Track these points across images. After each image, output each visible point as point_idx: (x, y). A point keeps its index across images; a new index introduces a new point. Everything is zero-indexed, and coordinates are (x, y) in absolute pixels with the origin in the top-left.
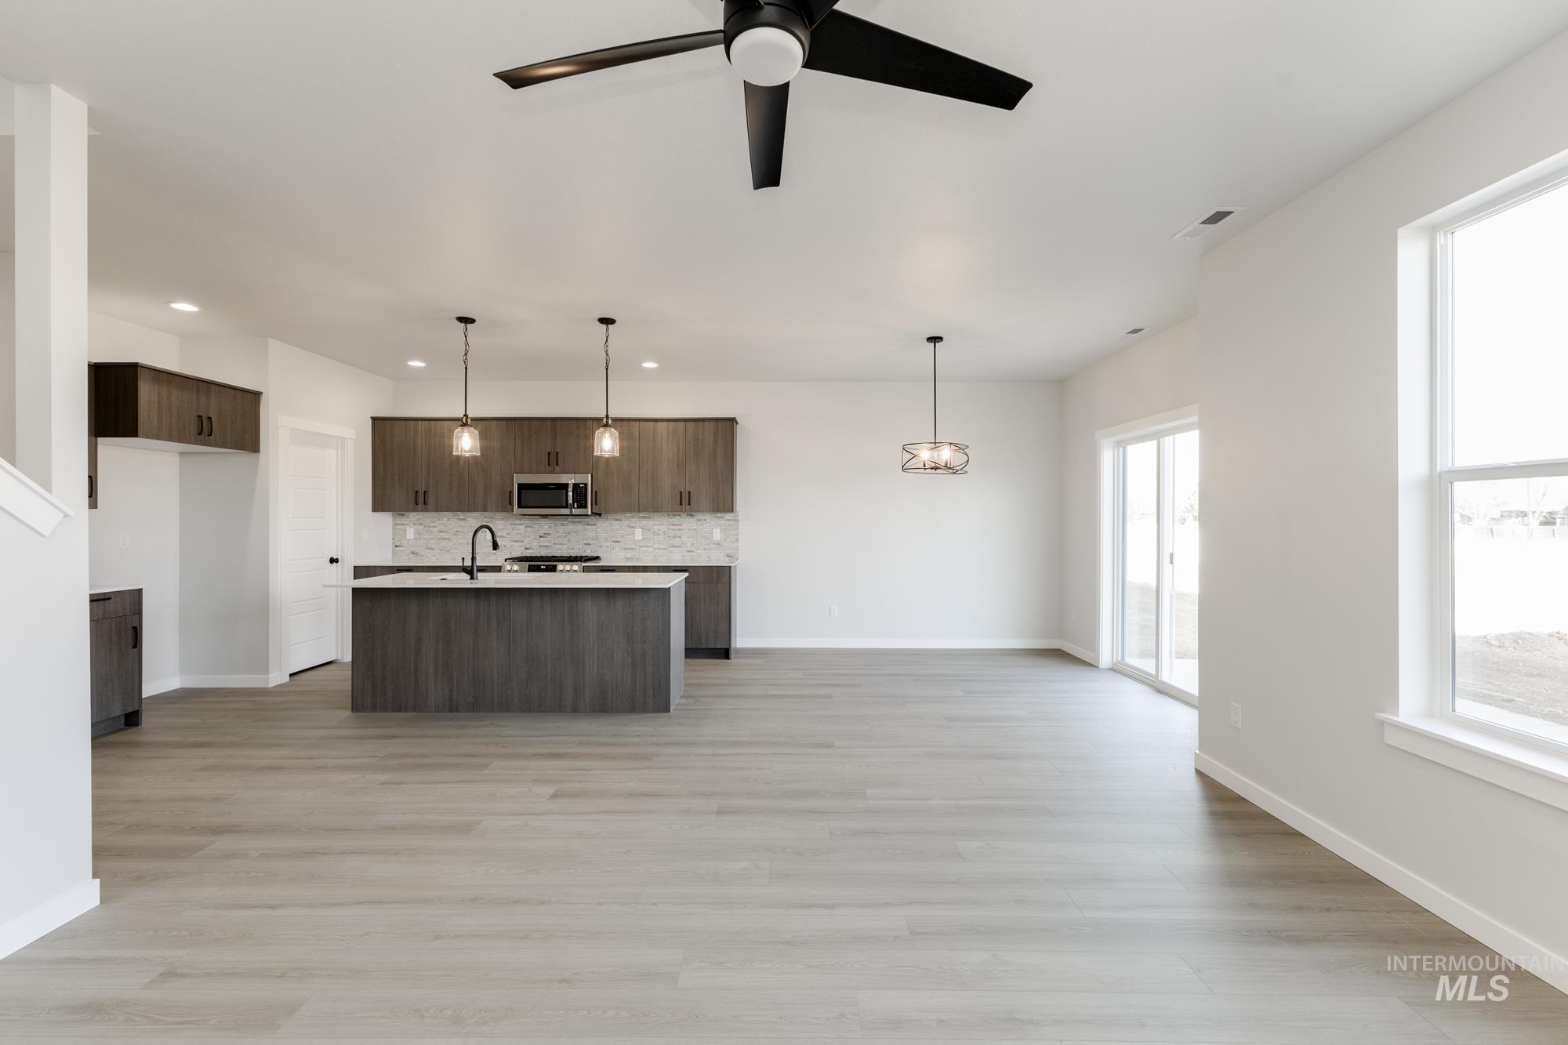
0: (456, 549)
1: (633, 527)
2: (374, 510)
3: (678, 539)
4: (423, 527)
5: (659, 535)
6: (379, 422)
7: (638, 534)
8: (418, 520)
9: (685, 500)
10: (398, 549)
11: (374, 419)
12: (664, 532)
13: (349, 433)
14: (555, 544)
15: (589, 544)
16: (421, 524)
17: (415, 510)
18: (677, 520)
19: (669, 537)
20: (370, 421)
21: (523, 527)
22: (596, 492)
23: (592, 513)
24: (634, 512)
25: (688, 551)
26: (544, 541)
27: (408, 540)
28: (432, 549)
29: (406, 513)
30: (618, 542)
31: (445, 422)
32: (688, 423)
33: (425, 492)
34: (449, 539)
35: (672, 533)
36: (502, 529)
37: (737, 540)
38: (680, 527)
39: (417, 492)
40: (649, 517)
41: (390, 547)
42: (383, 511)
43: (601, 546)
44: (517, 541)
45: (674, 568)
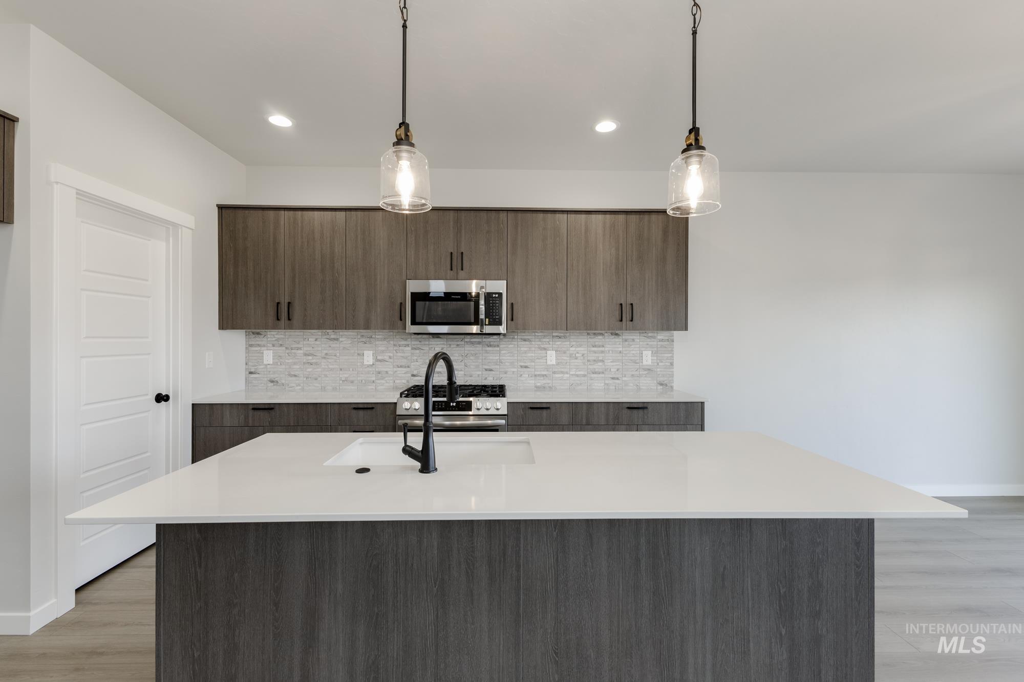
0: (326, 376)
1: (545, 349)
2: (223, 325)
3: (600, 364)
4: (284, 348)
5: (576, 358)
6: (228, 211)
7: (552, 357)
8: (278, 340)
9: (626, 315)
10: (253, 376)
11: (221, 208)
12: (583, 355)
13: (185, 219)
15: (491, 370)
16: (281, 345)
17: (275, 327)
19: (588, 361)
20: (216, 211)
22: (512, 304)
24: (561, 329)
25: (613, 378)
27: (266, 365)
28: (295, 376)
29: (262, 331)
30: (526, 367)
31: (316, 213)
32: (630, 216)
33: (289, 303)
34: (316, 364)
35: (592, 357)
36: (383, 352)
37: (672, 364)
38: (603, 349)
39: (278, 303)
40: (565, 337)
41: (243, 374)
42: (233, 328)
43: (506, 373)
45: (628, 405)
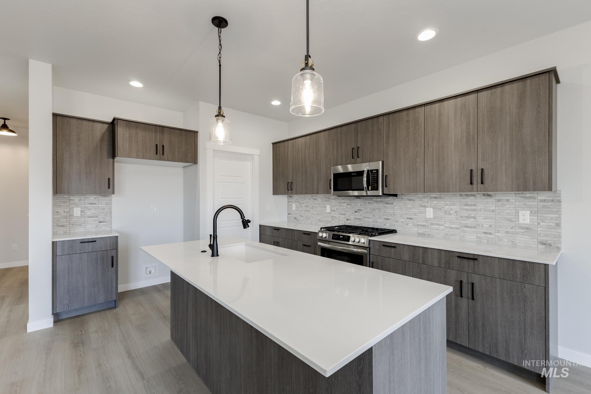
1: (425, 206)
2: (273, 194)
3: (472, 220)
4: (299, 203)
5: (450, 214)
6: (276, 145)
7: (430, 213)
8: (297, 199)
9: (477, 178)
10: (290, 215)
11: (273, 144)
12: (456, 212)
13: (256, 152)
14: (364, 218)
15: (388, 219)
16: (298, 202)
18: (470, 200)
19: (461, 217)
20: (271, 146)
21: (345, 204)
22: (386, 176)
23: (383, 194)
24: (420, 192)
26: (358, 215)
27: (293, 211)
29: (292, 196)
30: (411, 219)
32: (480, 94)
33: (292, 182)
34: (309, 211)
35: (465, 214)
36: (334, 206)
37: (558, 225)
38: (475, 208)
39: (288, 183)
40: (440, 198)
41: (286, 214)
42: (276, 194)
44: (342, 214)
